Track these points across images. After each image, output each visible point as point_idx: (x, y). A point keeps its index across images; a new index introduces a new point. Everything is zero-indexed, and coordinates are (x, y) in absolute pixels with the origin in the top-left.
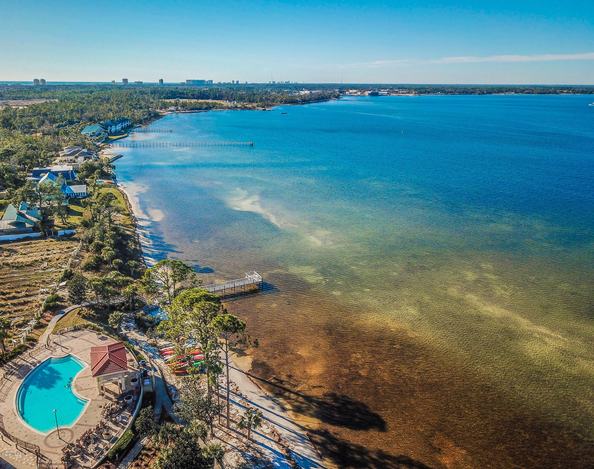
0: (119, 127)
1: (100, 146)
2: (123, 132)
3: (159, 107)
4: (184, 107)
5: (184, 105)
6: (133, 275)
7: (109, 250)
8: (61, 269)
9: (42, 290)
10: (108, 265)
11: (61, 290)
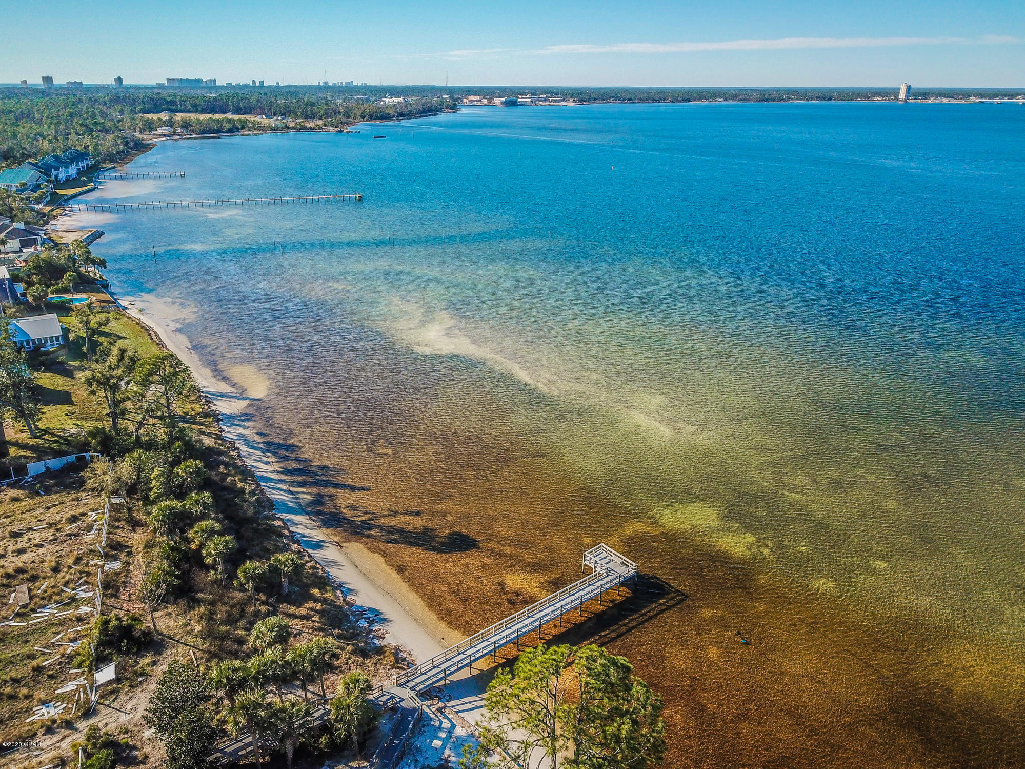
0: (72, 171)
1: (46, 212)
2: (84, 181)
3: (138, 129)
4: (187, 128)
5: (186, 125)
6: (289, 592)
7: (212, 532)
8: (77, 608)
9: (44, 710)
10: (212, 572)
11: (108, 702)
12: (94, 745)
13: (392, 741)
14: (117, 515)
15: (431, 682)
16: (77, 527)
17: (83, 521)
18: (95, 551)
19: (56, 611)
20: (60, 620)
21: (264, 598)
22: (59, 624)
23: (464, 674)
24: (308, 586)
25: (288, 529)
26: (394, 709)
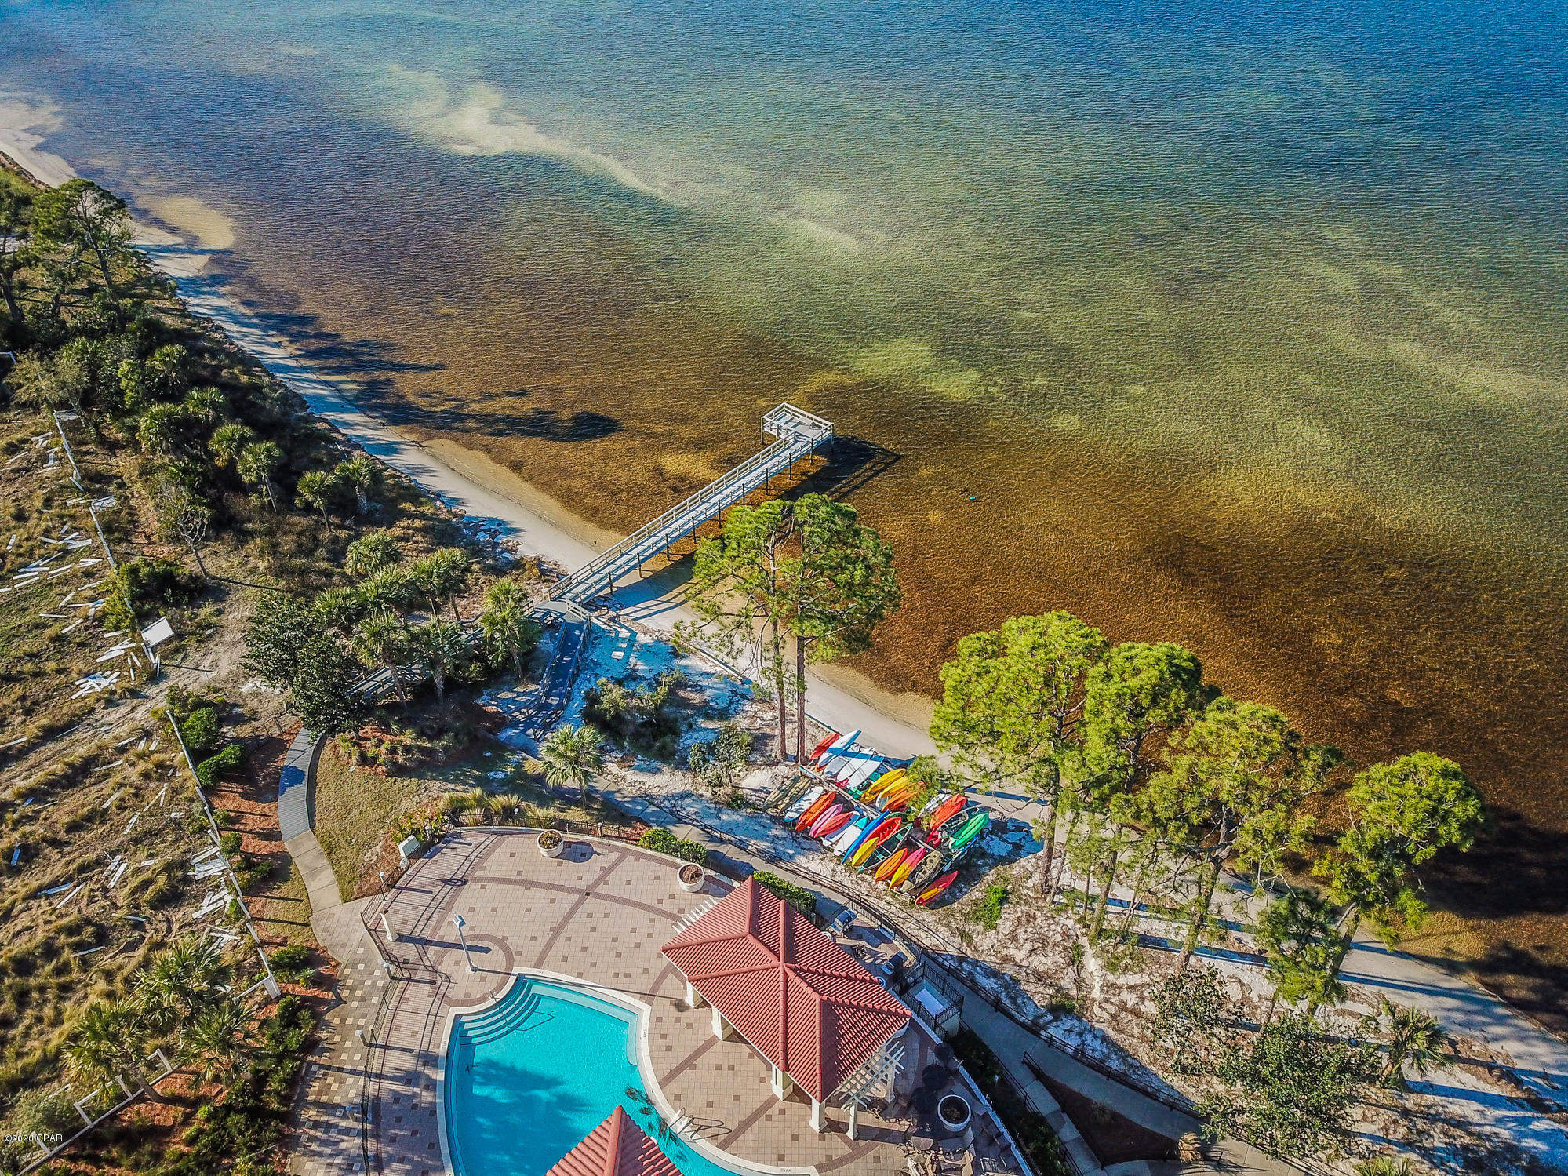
6: (368, 510)
7: (243, 441)
8: (76, 560)
9: (91, 682)
10: (254, 496)
11: (176, 662)
12: (184, 706)
13: (560, 659)
14: (79, 437)
15: (593, 590)
16: (23, 459)
17: (29, 450)
18: (68, 487)
19: (47, 569)
20: (59, 578)
21: (337, 521)
22: (62, 583)
23: (633, 578)
24: (394, 502)
25: (339, 432)
26: (553, 626)
